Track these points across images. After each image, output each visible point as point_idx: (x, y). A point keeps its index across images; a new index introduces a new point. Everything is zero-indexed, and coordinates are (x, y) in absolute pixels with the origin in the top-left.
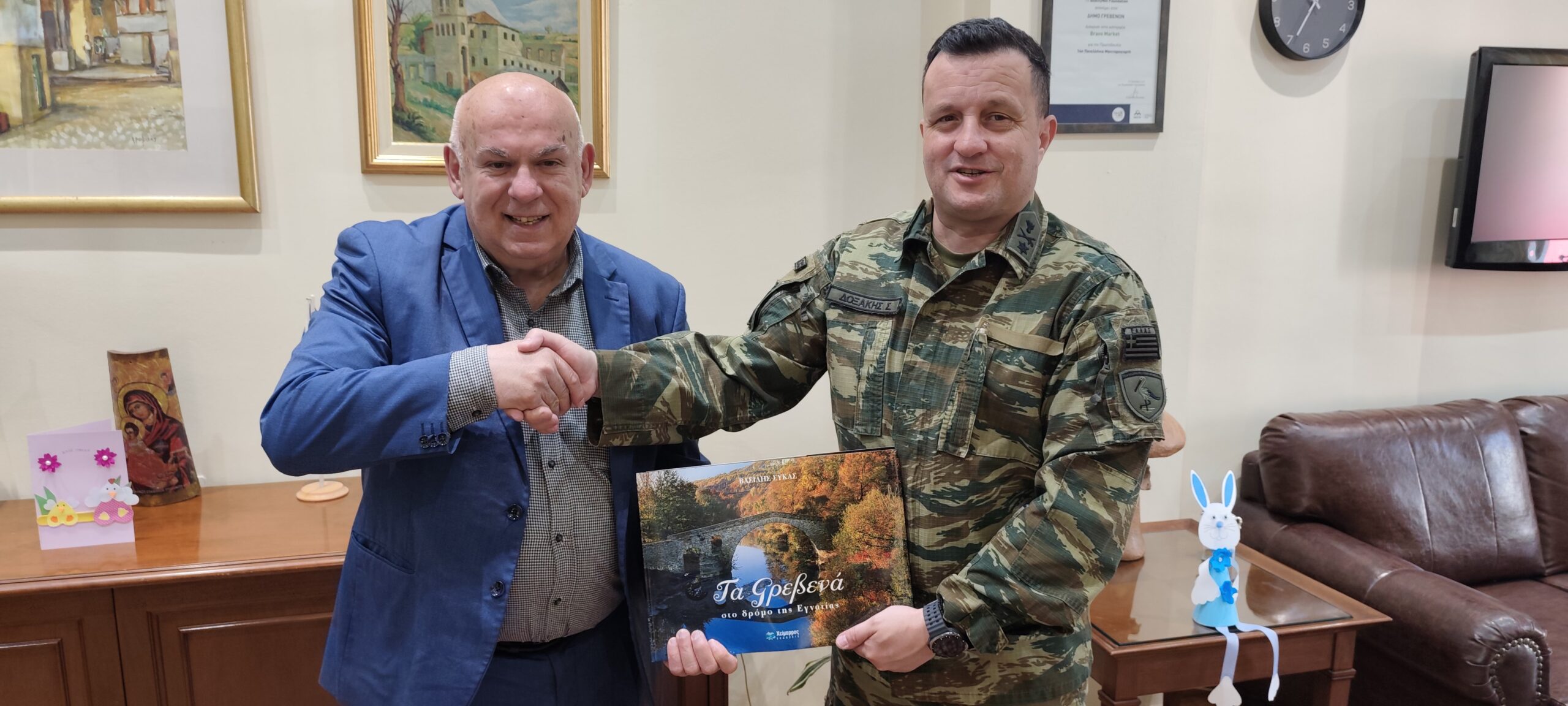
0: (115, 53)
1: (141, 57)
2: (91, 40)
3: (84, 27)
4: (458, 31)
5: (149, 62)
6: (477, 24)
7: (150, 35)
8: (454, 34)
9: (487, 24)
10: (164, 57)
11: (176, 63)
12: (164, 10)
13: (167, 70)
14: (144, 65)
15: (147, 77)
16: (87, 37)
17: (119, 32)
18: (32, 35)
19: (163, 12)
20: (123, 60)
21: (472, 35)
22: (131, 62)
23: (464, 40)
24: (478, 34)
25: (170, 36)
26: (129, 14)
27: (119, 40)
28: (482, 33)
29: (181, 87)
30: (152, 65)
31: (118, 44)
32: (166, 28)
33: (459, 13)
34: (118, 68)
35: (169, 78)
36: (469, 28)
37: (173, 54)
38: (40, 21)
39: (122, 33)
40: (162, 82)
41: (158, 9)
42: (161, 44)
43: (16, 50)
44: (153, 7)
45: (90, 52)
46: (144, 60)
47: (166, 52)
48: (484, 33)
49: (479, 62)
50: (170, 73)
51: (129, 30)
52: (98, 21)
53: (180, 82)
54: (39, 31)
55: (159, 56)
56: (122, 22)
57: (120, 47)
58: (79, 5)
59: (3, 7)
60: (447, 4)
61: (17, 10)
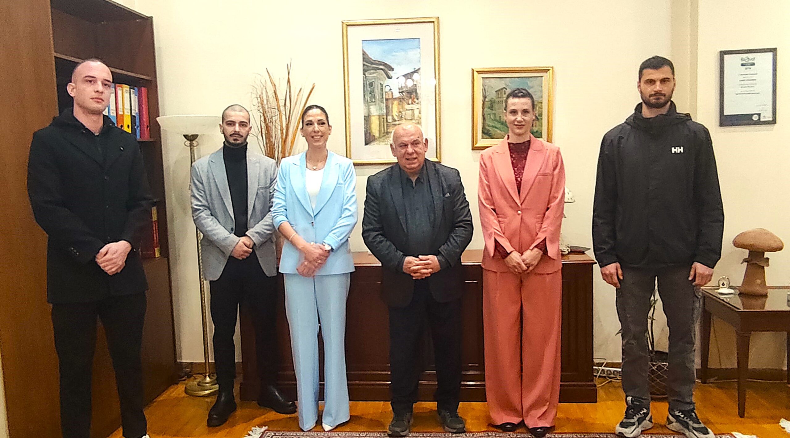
0: (404, 116)
2: (398, 112)
3: (396, 109)
10: (417, 116)
11: (420, 118)
13: (418, 120)
19: (418, 103)
20: (406, 118)
22: (408, 118)
25: (419, 110)
26: (408, 104)
30: (414, 119)
31: (405, 113)
32: (418, 108)
37: (419, 115)
38: (385, 108)
39: (406, 110)
41: (416, 102)
42: (416, 112)
45: (398, 116)
46: (412, 118)
51: (408, 109)
52: (400, 107)
54: (384, 111)
56: (407, 107)
58: (396, 103)
59: (375, 105)
60: (500, 94)
61: (379, 105)
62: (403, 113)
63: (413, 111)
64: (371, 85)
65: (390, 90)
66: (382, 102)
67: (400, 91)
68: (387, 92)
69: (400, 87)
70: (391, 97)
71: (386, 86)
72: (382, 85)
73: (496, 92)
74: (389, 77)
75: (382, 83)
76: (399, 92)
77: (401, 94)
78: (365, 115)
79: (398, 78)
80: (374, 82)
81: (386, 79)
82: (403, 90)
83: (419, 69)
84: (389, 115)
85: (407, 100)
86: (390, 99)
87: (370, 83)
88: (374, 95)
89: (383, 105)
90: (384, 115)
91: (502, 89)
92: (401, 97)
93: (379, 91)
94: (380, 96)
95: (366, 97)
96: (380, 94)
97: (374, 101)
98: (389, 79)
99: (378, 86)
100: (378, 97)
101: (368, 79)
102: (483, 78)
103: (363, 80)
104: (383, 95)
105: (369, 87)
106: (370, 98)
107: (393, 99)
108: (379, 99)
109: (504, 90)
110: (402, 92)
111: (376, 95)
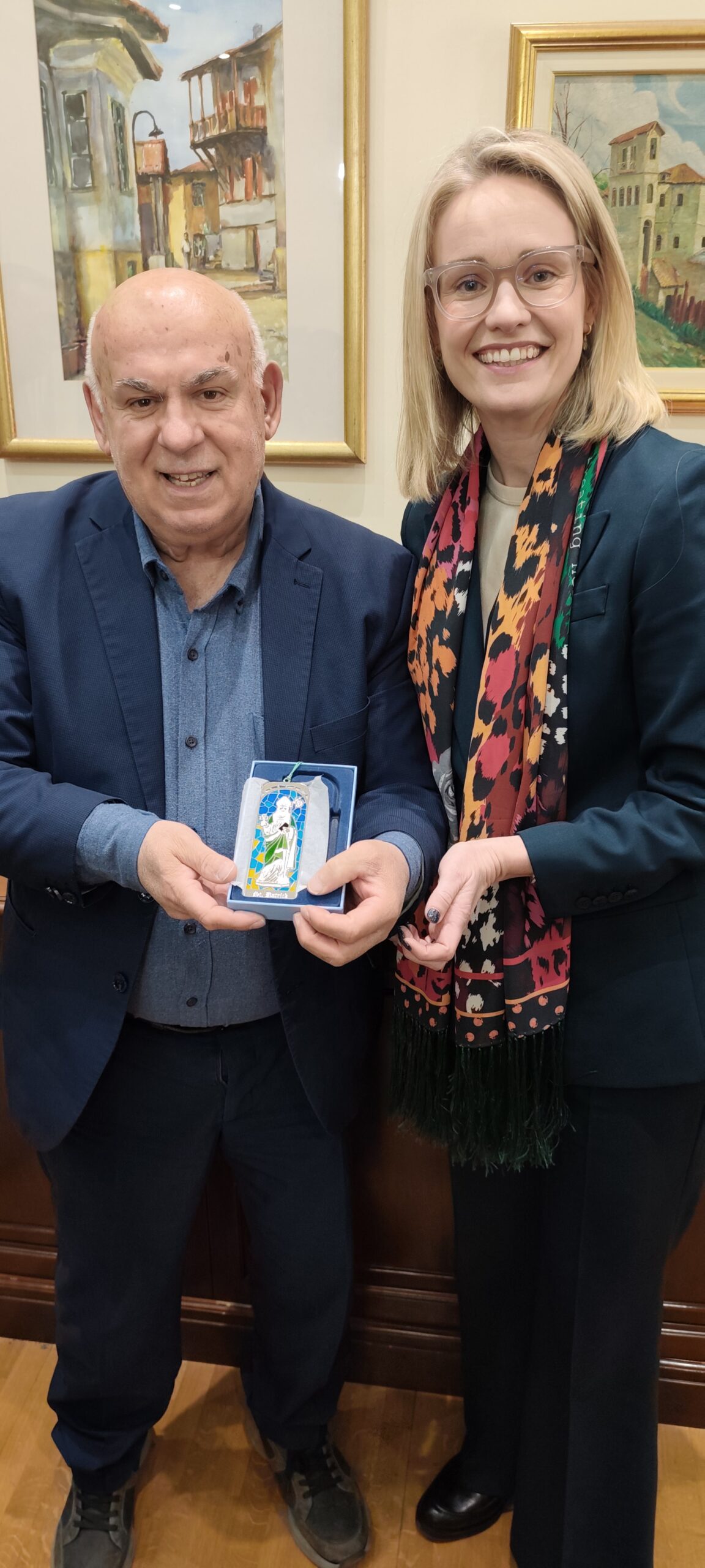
0: (216, 255)
1: (244, 260)
2: (191, 239)
3: (183, 222)
4: (644, 198)
5: (252, 265)
6: (671, 184)
7: (254, 228)
8: (637, 202)
9: (685, 184)
10: (269, 258)
11: (283, 266)
12: (273, 193)
13: (272, 276)
14: (247, 270)
15: (250, 286)
16: (187, 234)
17: (221, 226)
18: (128, 237)
19: (271, 196)
20: (224, 265)
21: (662, 203)
22: (233, 267)
23: (649, 211)
24: (671, 200)
25: (277, 229)
26: (233, 201)
27: (220, 237)
28: (676, 199)
29: (286, 297)
30: (255, 269)
31: (220, 243)
32: (273, 218)
33: (646, 170)
35: (274, 285)
36: (659, 190)
37: (279, 253)
38: (137, 216)
39: (224, 228)
40: (265, 292)
41: (266, 192)
42: (267, 239)
43: (111, 255)
44: (261, 191)
45: (189, 254)
46: (247, 263)
47: (272, 251)
48: (681, 197)
49: (667, 243)
50: (275, 279)
51: (232, 224)
52: (199, 214)
53: (285, 291)
54: (136, 229)
55: (264, 256)
56: (227, 213)
57: (221, 247)
58: (179, 193)
59: (98, 200)
60: (633, 156)
61: (114, 204)
62: (211, 239)
63: (251, 233)
64: (75, 106)
65: (156, 132)
66: (123, 187)
67: (199, 138)
68: (142, 144)
69: (197, 118)
70: (158, 167)
71: (136, 115)
72: (119, 111)
73: (614, 143)
74: (149, 72)
75: (121, 98)
76: (194, 146)
77: (200, 151)
78: (58, 248)
79: (187, 76)
80: (85, 93)
81: (134, 81)
82: (208, 135)
83: (277, 31)
84: (153, 254)
85: (225, 182)
86: (156, 176)
87: (69, 97)
88: (90, 156)
89: (131, 205)
90: (136, 252)
91: (643, 132)
92: (202, 168)
93: (111, 136)
94: (115, 160)
95: (58, 167)
96: (114, 154)
97: (89, 184)
98: (147, 80)
99: (103, 113)
100: (105, 165)
101: (60, 82)
102: (560, 76)
103: (41, 83)
104: (124, 160)
105: (68, 121)
106: (76, 172)
107: (166, 176)
108: (110, 175)
109: (653, 134)
110: (205, 145)
111: (96, 157)
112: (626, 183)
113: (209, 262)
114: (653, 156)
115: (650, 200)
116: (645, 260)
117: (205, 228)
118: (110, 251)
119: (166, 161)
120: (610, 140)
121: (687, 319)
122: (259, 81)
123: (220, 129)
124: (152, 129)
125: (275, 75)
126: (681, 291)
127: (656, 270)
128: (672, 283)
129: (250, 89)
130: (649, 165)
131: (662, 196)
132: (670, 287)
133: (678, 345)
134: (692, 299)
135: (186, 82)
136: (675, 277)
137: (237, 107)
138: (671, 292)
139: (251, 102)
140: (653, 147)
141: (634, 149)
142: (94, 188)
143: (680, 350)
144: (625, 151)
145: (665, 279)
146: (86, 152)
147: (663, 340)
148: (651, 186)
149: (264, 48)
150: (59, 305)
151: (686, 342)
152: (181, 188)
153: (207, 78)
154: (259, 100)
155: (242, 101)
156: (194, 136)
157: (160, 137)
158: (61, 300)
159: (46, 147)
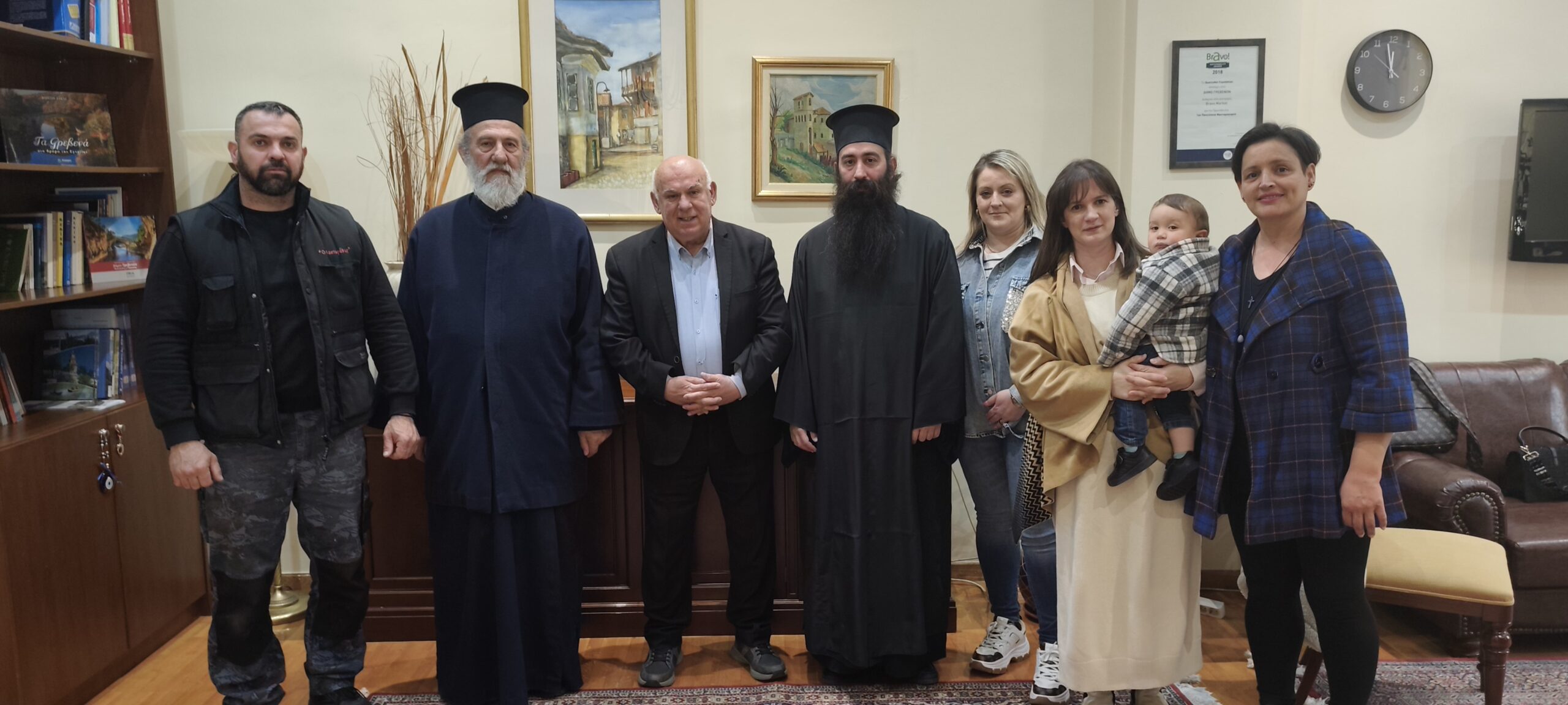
0: (632, 138)
1: (644, 139)
2: (621, 131)
3: (618, 125)
4: (808, 119)
5: (648, 142)
7: (649, 127)
8: (805, 120)
10: (655, 140)
11: (661, 142)
13: (656, 147)
14: (646, 144)
15: (647, 150)
16: (619, 130)
17: (634, 127)
18: (593, 130)
19: (656, 115)
20: (635, 142)
21: (815, 121)
22: (639, 142)
23: (810, 124)
24: (818, 120)
25: (658, 129)
26: (640, 117)
27: (634, 131)
30: (649, 144)
31: (634, 133)
32: (657, 124)
33: (808, 110)
34: (633, 146)
35: (657, 150)
37: (660, 137)
38: (597, 122)
39: (636, 127)
40: (653, 153)
41: (654, 114)
42: (654, 132)
44: (652, 114)
45: (620, 138)
46: (645, 141)
47: (656, 137)
50: (658, 148)
51: (639, 126)
52: (625, 122)
54: (596, 127)
55: (653, 139)
56: (637, 122)
57: (634, 135)
58: (616, 113)
59: (580, 116)
60: (802, 104)
61: (587, 117)
62: (630, 132)
63: (647, 129)
64: (572, 80)
65: (607, 90)
66: (591, 110)
67: (625, 93)
68: (600, 94)
69: (625, 85)
70: (607, 103)
71: (598, 83)
72: (591, 82)
73: (795, 100)
74: (605, 67)
75: (592, 77)
76: (623, 96)
77: (626, 98)
78: (561, 134)
79: (621, 70)
80: (576, 74)
81: (598, 71)
82: (629, 92)
83: (659, 55)
84: (604, 136)
85: (636, 109)
86: (606, 107)
87: (569, 76)
88: (577, 98)
89: (594, 118)
90: (596, 136)
91: (806, 96)
92: (626, 104)
93: (587, 91)
94: (588, 100)
95: (563, 102)
96: (588, 98)
97: (577, 109)
98: (604, 71)
99: (584, 82)
100: (583, 102)
101: (566, 70)
102: (772, 75)
103: (557, 70)
104: (592, 100)
105: (568, 84)
106: (570, 104)
107: (611, 106)
108: (585, 106)
109: (809, 96)
110: (627, 96)
111: (579, 98)
112: (800, 114)
113: (629, 140)
114: (810, 104)
115: (810, 120)
116: (810, 142)
117: (627, 127)
118: (584, 136)
119: (611, 101)
120: (793, 98)
121: (829, 164)
122: (651, 73)
123: (635, 89)
124: (605, 89)
125: (658, 70)
126: (826, 154)
127: (815, 146)
128: (822, 151)
129: (648, 75)
130: (809, 107)
131: (815, 119)
132: (821, 152)
133: (826, 175)
134: (830, 157)
135: (620, 72)
136: (823, 148)
137: (642, 81)
138: (822, 154)
139: (648, 80)
140: (810, 101)
141: (802, 102)
142: (578, 110)
143: (827, 176)
144: (799, 103)
145: (819, 150)
146: (575, 97)
147: (820, 172)
148: (810, 115)
149: (653, 61)
150: (560, 157)
151: (829, 173)
152: (617, 111)
153: (629, 71)
154: (651, 80)
155: (644, 79)
156: (623, 92)
157: (608, 92)
158: (561, 155)
159: (558, 94)
